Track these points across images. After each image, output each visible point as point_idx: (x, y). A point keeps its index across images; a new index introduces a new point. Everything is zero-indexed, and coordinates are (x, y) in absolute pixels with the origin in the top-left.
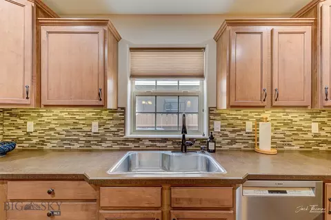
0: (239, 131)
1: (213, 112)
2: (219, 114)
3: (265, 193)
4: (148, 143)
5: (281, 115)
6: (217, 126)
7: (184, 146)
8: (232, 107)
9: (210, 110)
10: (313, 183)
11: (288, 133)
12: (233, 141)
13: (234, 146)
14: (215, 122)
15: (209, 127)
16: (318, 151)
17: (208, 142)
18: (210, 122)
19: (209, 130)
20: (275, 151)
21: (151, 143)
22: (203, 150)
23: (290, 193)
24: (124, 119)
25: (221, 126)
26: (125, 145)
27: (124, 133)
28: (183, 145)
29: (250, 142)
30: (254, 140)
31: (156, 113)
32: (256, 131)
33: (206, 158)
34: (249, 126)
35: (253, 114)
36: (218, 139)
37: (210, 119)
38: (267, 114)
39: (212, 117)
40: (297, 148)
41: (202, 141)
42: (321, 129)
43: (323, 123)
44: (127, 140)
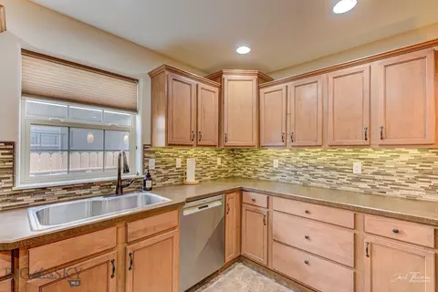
0: (171, 167)
1: (147, 149)
2: (154, 152)
3: (197, 210)
4: (60, 192)
5: (200, 152)
6: (152, 164)
7: (120, 187)
8: (169, 145)
9: (145, 147)
10: (220, 197)
11: (204, 166)
12: (166, 178)
13: (166, 182)
14: (150, 160)
15: (144, 165)
16: (220, 178)
17: (145, 181)
18: (145, 160)
19: (144, 169)
20: (197, 181)
21: (66, 192)
22: (139, 190)
23: (210, 206)
24: (13, 160)
25: (156, 164)
26: (15, 201)
27: (13, 182)
28: (118, 186)
29: (180, 176)
30: (182, 175)
31: (69, 151)
32: (184, 166)
33: (146, 196)
34: (179, 163)
35: (181, 151)
36: (153, 177)
37: (144, 157)
38: (191, 152)
39: (147, 155)
40: (209, 178)
41: (136, 181)
42: (222, 162)
43: (223, 158)
44: (21, 193)
